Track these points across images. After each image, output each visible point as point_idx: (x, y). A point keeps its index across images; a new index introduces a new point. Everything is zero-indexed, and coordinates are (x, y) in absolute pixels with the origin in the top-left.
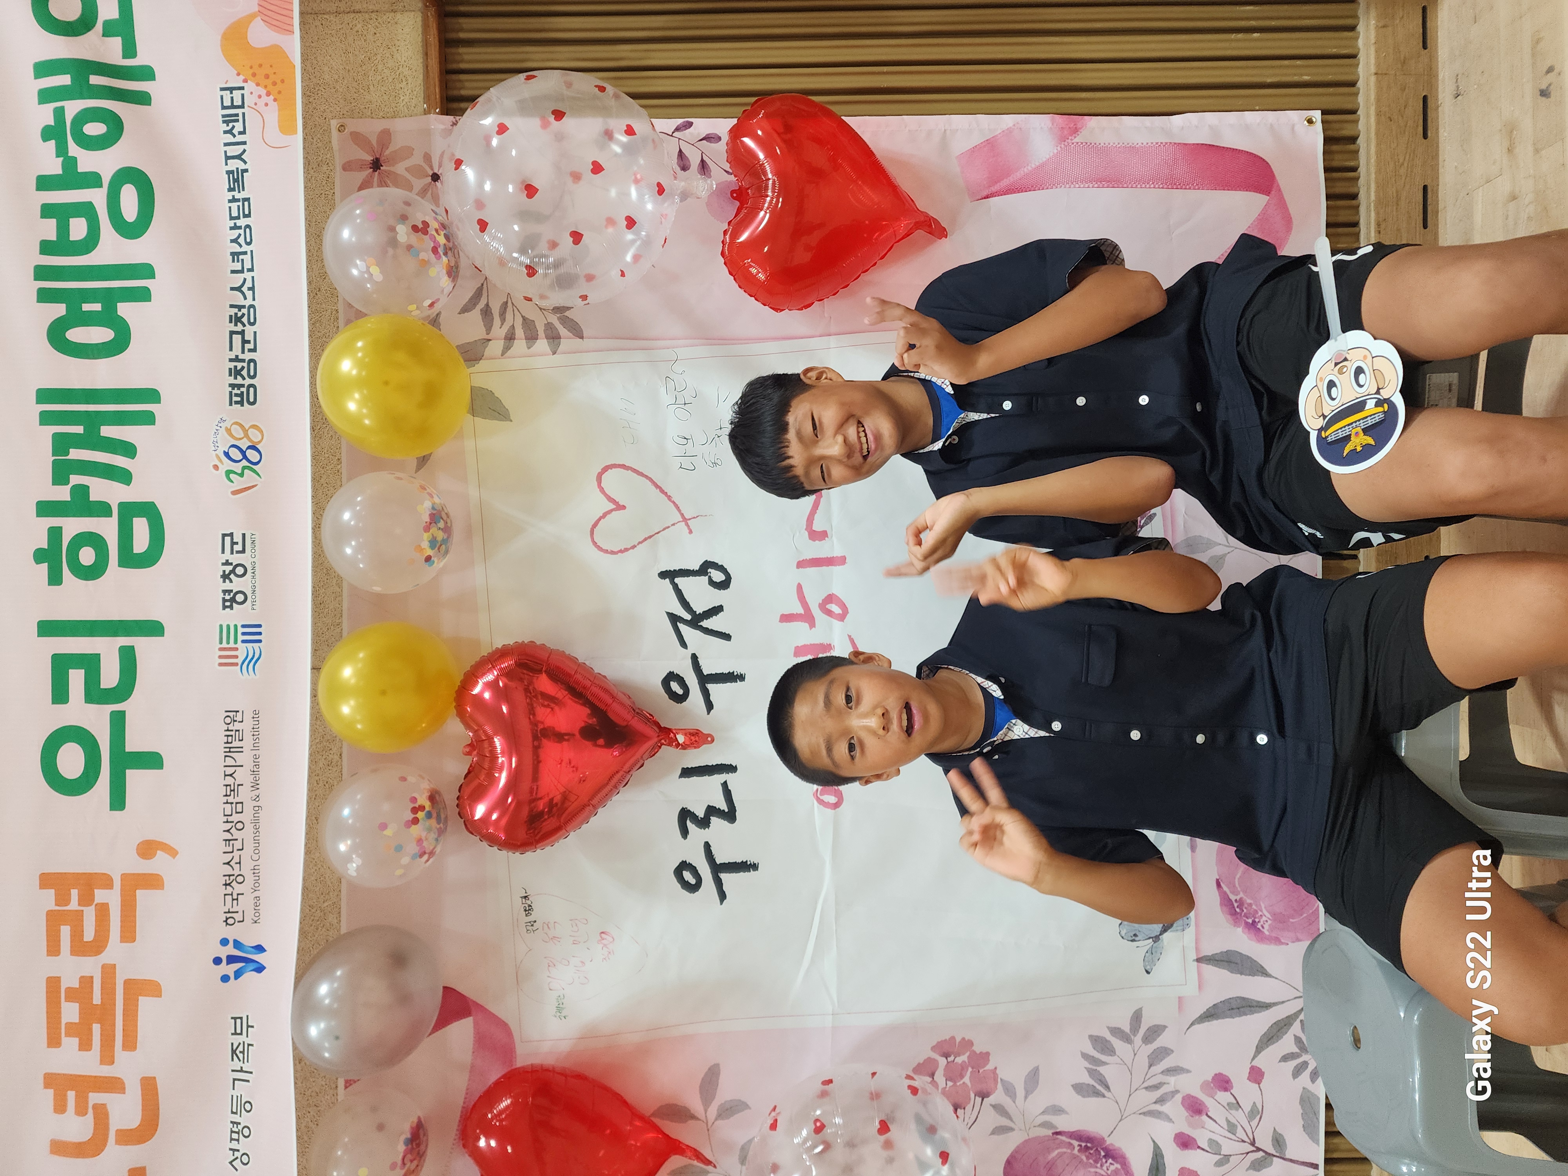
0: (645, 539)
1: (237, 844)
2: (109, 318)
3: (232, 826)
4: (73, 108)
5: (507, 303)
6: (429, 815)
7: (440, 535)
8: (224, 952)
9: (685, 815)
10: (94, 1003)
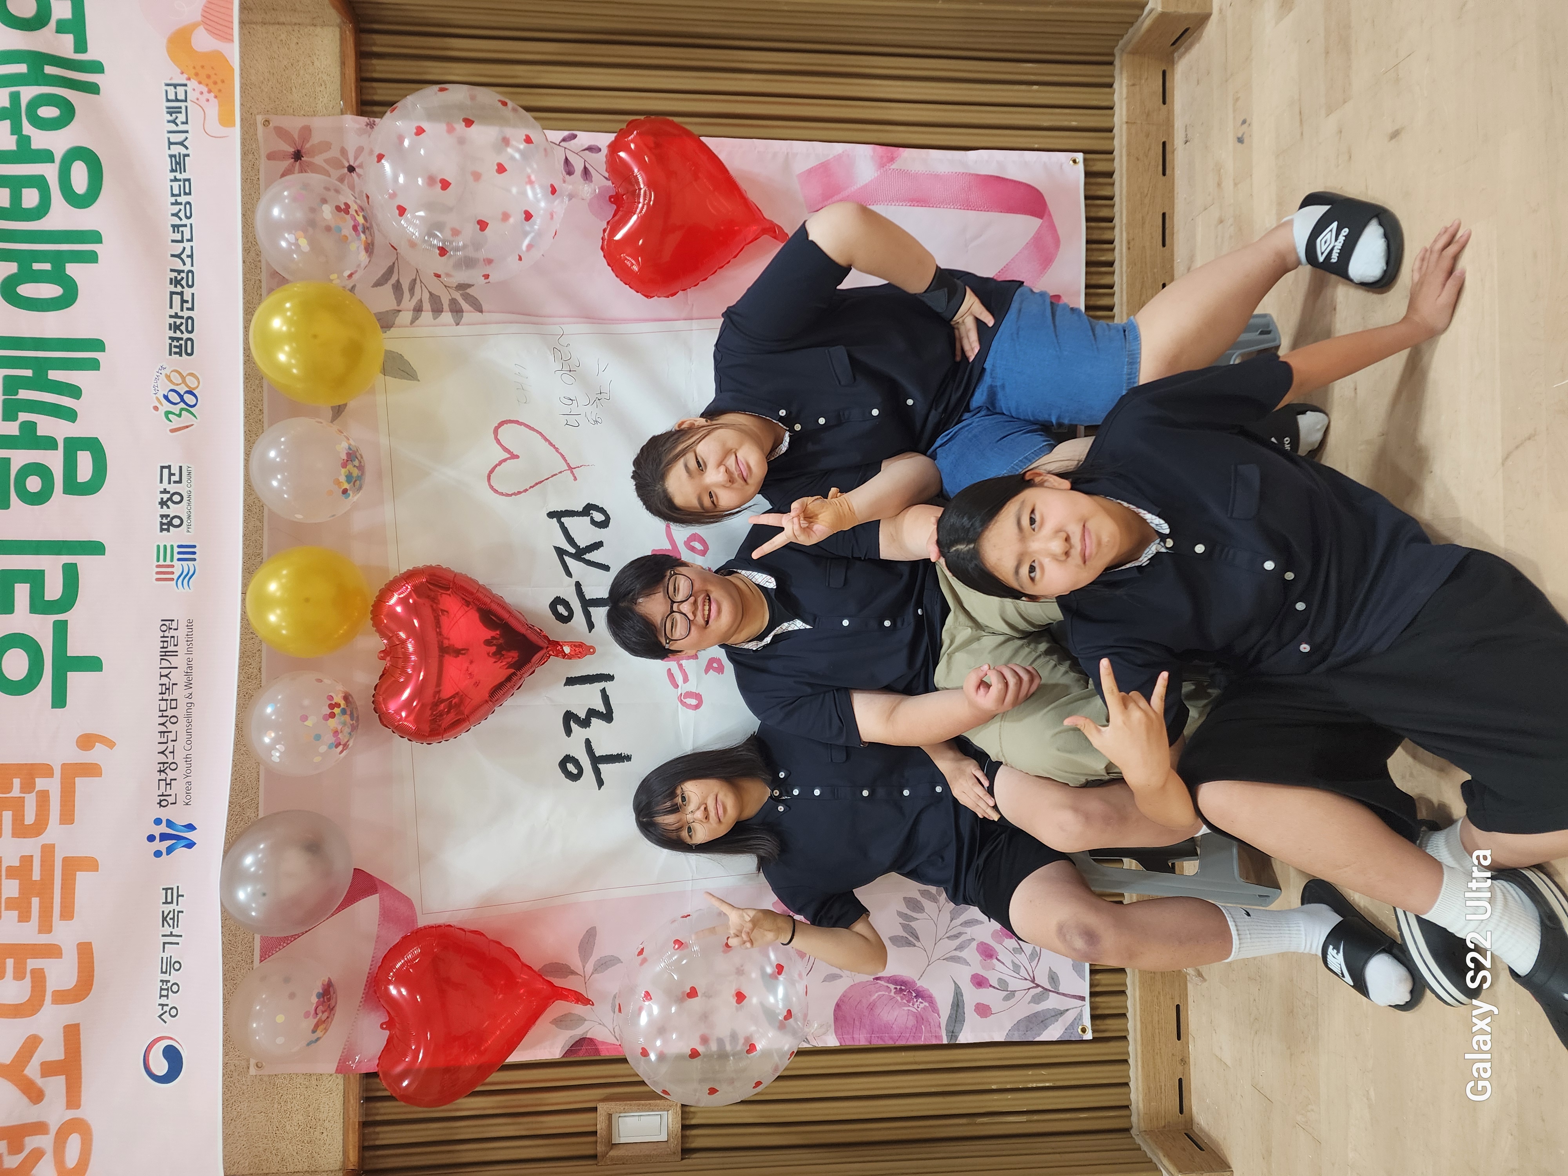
0: (537, 484)
1: (172, 736)
2: (59, 277)
3: (167, 719)
4: (28, 93)
5: (415, 280)
6: (344, 712)
7: (356, 472)
8: (157, 831)
9: (569, 717)
10: (34, 879)
